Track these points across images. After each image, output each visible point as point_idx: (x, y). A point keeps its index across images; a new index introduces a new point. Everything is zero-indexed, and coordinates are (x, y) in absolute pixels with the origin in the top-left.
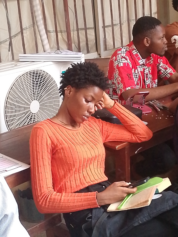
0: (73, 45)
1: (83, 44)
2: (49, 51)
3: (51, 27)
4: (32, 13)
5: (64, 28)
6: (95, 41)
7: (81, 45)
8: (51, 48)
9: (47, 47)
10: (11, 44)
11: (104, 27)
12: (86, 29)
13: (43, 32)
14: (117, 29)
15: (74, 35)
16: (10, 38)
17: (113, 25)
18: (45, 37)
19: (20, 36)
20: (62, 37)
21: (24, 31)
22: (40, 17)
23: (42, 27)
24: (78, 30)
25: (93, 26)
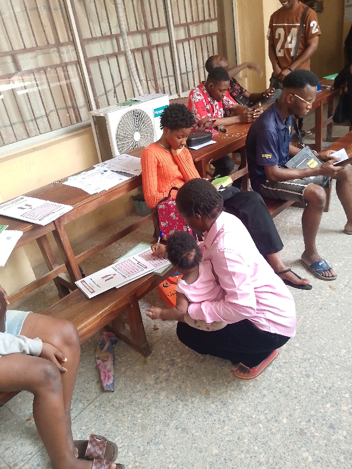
0: (160, 90)
1: (167, 89)
2: (143, 95)
3: (143, 77)
4: (128, 67)
5: (152, 77)
6: (175, 86)
7: (165, 89)
8: (145, 93)
9: (141, 92)
10: (115, 92)
11: (181, 74)
12: (168, 77)
13: (137, 80)
14: (190, 75)
15: (159, 82)
16: (114, 87)
17: (187, 72)
18: (139, 84)
19: (121, 85)
20: (151, 84)
21: (124, 82)
22: (134, 69)
23: (136, 77)
24: (162, 78)
25: (172, 74)
